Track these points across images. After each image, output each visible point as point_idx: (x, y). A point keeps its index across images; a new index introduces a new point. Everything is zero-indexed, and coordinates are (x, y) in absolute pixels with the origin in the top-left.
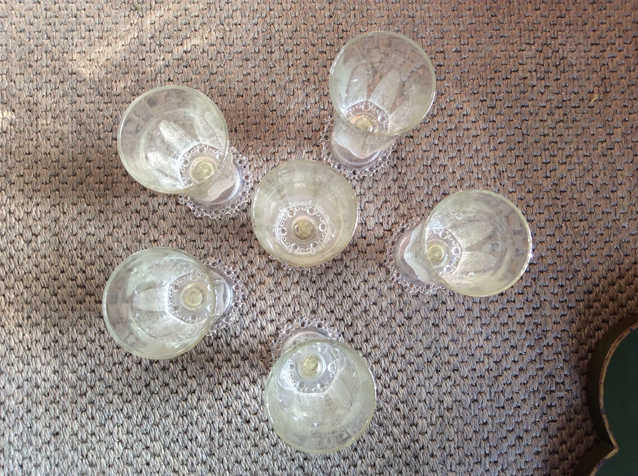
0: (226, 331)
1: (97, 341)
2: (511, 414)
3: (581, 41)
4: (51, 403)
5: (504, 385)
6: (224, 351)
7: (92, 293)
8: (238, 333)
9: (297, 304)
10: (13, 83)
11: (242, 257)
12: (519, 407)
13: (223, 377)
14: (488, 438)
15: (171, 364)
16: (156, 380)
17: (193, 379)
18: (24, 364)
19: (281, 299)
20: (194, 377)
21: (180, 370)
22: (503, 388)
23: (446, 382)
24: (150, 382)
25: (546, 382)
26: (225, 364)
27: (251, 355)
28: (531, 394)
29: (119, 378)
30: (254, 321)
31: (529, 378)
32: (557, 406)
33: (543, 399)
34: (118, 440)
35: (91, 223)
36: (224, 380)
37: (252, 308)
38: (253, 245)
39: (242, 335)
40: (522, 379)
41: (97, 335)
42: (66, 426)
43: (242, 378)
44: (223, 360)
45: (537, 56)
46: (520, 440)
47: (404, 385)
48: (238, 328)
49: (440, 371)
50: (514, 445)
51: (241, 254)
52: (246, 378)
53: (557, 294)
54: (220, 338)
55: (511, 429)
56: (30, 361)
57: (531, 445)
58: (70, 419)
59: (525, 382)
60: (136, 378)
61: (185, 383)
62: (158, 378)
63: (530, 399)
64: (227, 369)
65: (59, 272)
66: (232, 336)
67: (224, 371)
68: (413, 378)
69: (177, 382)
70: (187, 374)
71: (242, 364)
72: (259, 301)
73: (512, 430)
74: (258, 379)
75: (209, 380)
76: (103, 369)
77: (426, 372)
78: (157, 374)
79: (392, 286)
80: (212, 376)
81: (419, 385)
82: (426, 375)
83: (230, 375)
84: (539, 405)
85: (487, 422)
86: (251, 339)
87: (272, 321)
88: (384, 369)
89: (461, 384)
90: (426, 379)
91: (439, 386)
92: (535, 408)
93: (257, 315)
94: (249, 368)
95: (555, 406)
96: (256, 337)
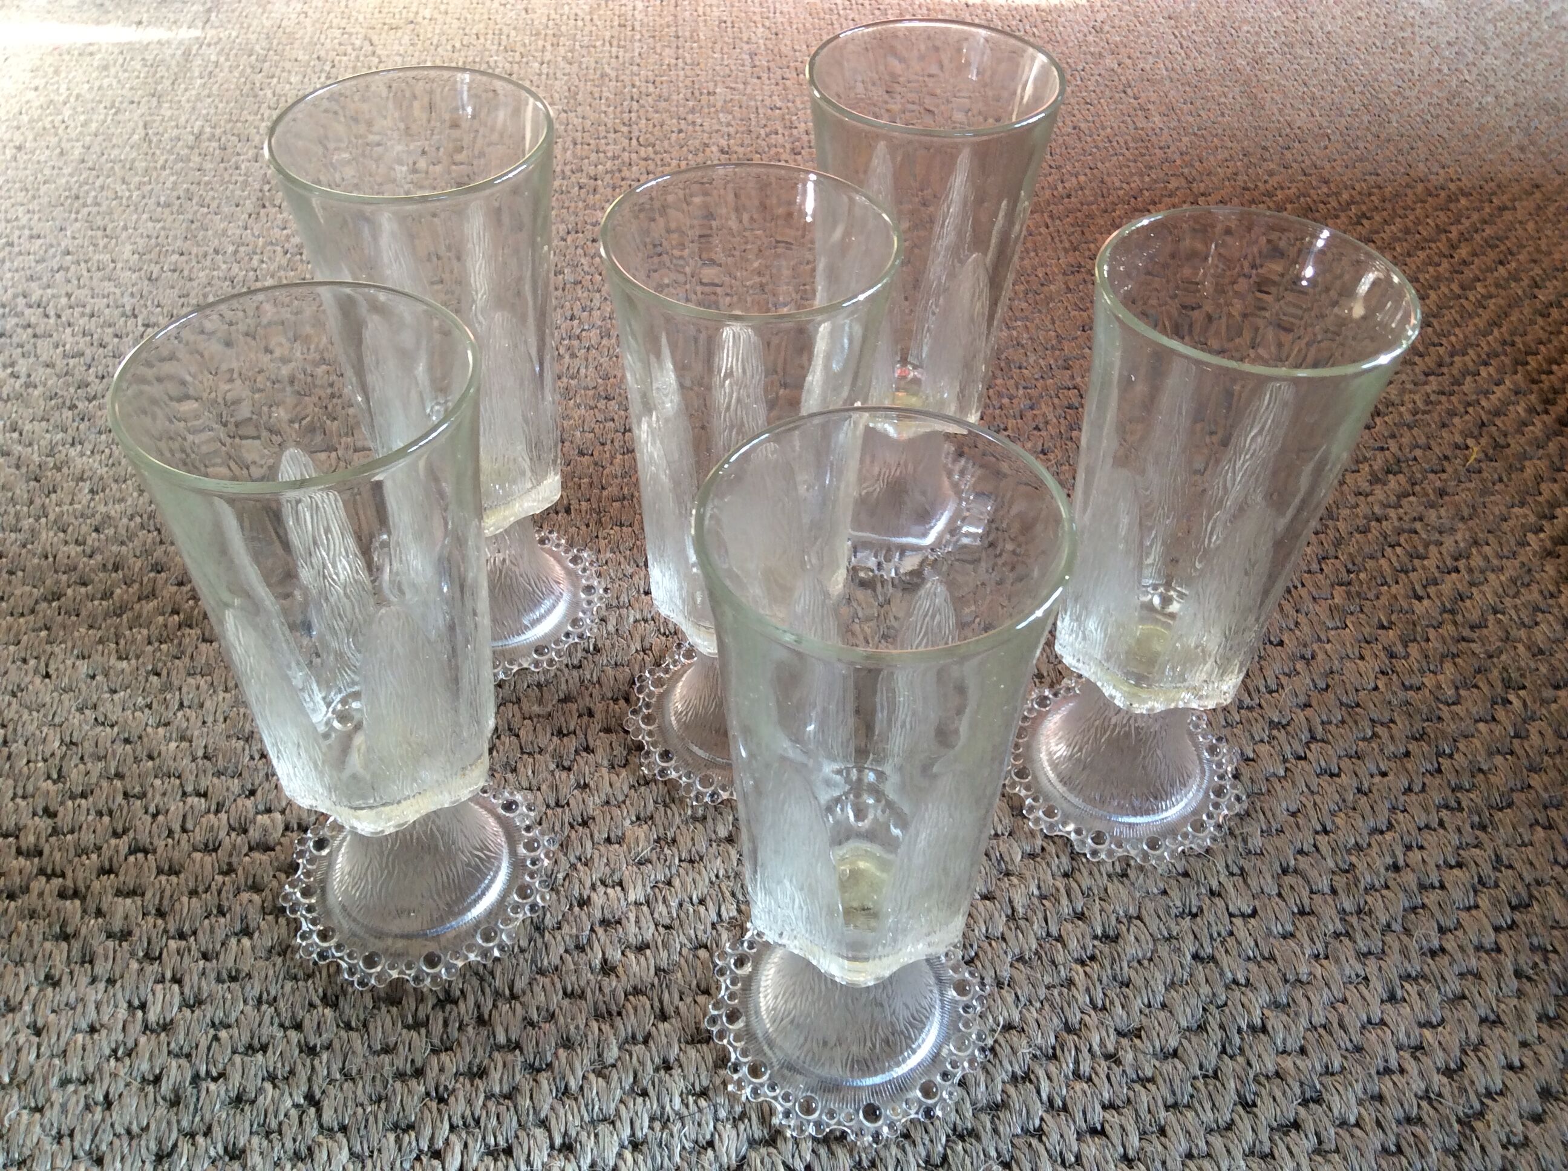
0: (482, 979)
1: (27, 1008)
5: (1504, 1147)
6: (464, 1039)
7: (58, 870)
8: (520, 984)
9: (728, 894)
11: (557, 774)
13: (453, 1128)
15: (268, 1086)
16: (200, 1139)
17: (340, 1136)
19: (676, 882)
20: (344, 1129)
21: (296, 1106)
22: (1504, 1157)
23: (1287, 1139)
24: (175, 1145)
26: (463, 1088)
27: (562, 1053)
29: (65, 1130)
30: (581, 948)
35: (116, 697)
36: (453, 1138)
37: (576, 909)
38: (591, 744)
39: (536, 990)
41: (34, 990)
43: (522, 1134)
44: (457, 1075)
47: (1131, 1154)
48: (525, 967)
49: (1254, 1105)
51: (552, 766)
52: (540, 1133)
54: (455, 1002)
60: (129, 1132)
61: (304, 1151)
62: (207, 1133)
64: (469, 1102)
66: (497, 994)
67: (458, 1107)
68: (1162, 1132)
69: (278, 1147)
70: (319, 1115)
71: (526, 1088)
72: (601, 889)
74: (584, 1135)
75: (398, 1140)
76: (15, 1098)
77: (1208, 1106)
78: (208, 1116)
79: (1038, 850)
80: (411, 1127)
81: (1190, 1156)
82: (1208, 1117)
83: (477, 1122)
86: (566, 1002)
87: (641, 948)
88: (1051, 1101)
89: (1344, 1147)
90: (1210, 1131)
91: (1264, 1157)
93: (592, 930)
94: (550, 1100)
96: (582, 996)
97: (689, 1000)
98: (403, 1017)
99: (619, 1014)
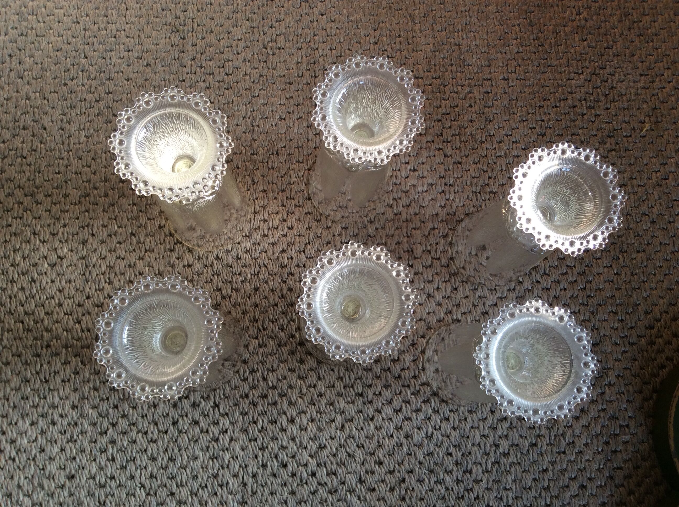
0: (263, 365)
2: (572, 459)
3: (630, 71)
4: (68, 442)
5: (565, 427)
6: (259, 386)
8: (275, 367)
10: (46, 101)
12: (581, 452)
13: (259, 414)
14: (548, 486)
15: (202, 400)
16: (185, 418)
17: (226, 416)
18: (40, 398)
20: (227, 414)
21: (211, 407)
22: (563, 431)
23: (502, 423)
24: (178, 420)
25: (609, 424)
26: (261, 401)
27: (289, 390)
28: (594, 437)
29: (144, 414)
30: (293, 353)
31: (591, 420)
32: (622, 451)
33: (607, 443)
34: (140, 485)
35: (121, 246)
36: (259, 418)
37: (291, 339)
39: (280, 368)
40: (584, 421)
42: (83, 468)
43: (279, 417)
44: (259, 396)
45: (586, 85)
46: (584, 490)
47: (455, 426)
48: (276, 361)
49: (494, 412)
50: (577, 495)
51: (280, 281)
52: (284, 417)
53: (617, 329)
54: (255, 372)
55: (573, 476)
56: (47, 394)
57: (596, 495)
58: (87, 461)
59: (587, 425)
60: (163, 415)
61: (216, 421)
62: (187, 416)
63: (592, 443)
64: (263, 406)
65: (85, 297)
66: (268, 370)
67: (260, 408)
68: (466, 419)
69: (208, 420)
70: (219, 410)
71: (279, 401)
73: (575, 477)
74: (297, 418)
75: (243, 418)
76: (127, 405)
77: (480, 412)
78: (186, 410)
79: (442, 319)
80: (246, 414)
81: (472, 427)
82: (480, 416)
83: (266, 412)
84: (602, 450)
85: (547, 468)
86: (289, 373)
88: (434, 408)
89: (518, 426)
90: (479, 420)
91: (494, 428)
92: (599, 453)
93: (296, 347)
94: (286, 406)
95: (620, 451)
96: (294, 371)
97: (327, 373)
98: (240, 377)
99: (306, 378)
